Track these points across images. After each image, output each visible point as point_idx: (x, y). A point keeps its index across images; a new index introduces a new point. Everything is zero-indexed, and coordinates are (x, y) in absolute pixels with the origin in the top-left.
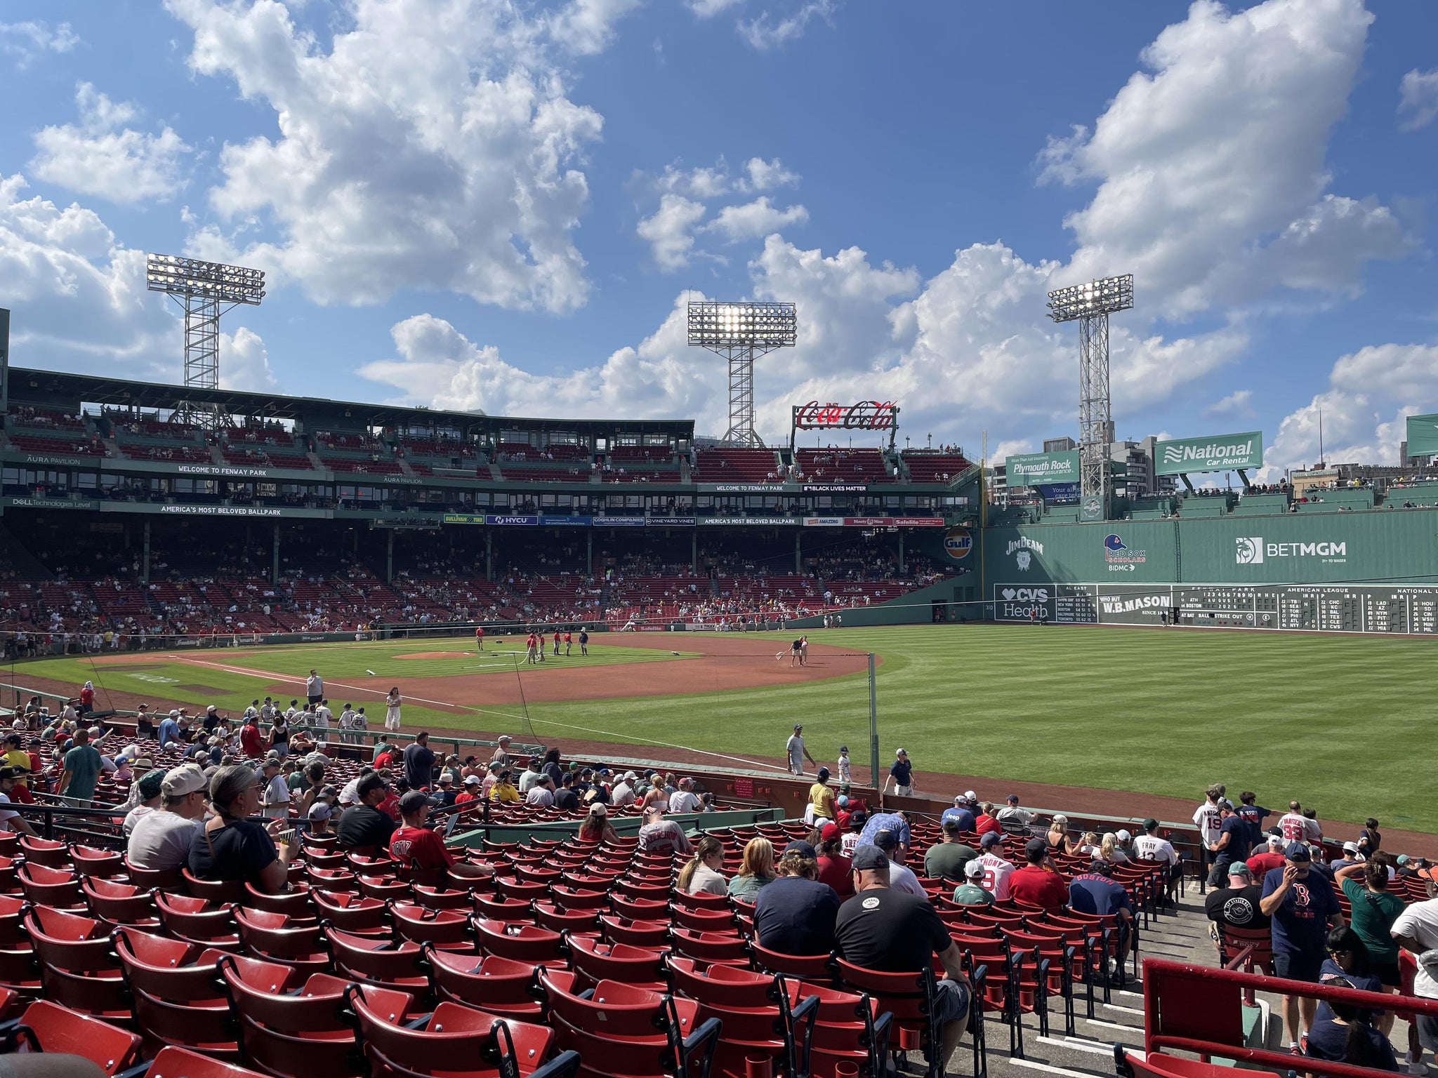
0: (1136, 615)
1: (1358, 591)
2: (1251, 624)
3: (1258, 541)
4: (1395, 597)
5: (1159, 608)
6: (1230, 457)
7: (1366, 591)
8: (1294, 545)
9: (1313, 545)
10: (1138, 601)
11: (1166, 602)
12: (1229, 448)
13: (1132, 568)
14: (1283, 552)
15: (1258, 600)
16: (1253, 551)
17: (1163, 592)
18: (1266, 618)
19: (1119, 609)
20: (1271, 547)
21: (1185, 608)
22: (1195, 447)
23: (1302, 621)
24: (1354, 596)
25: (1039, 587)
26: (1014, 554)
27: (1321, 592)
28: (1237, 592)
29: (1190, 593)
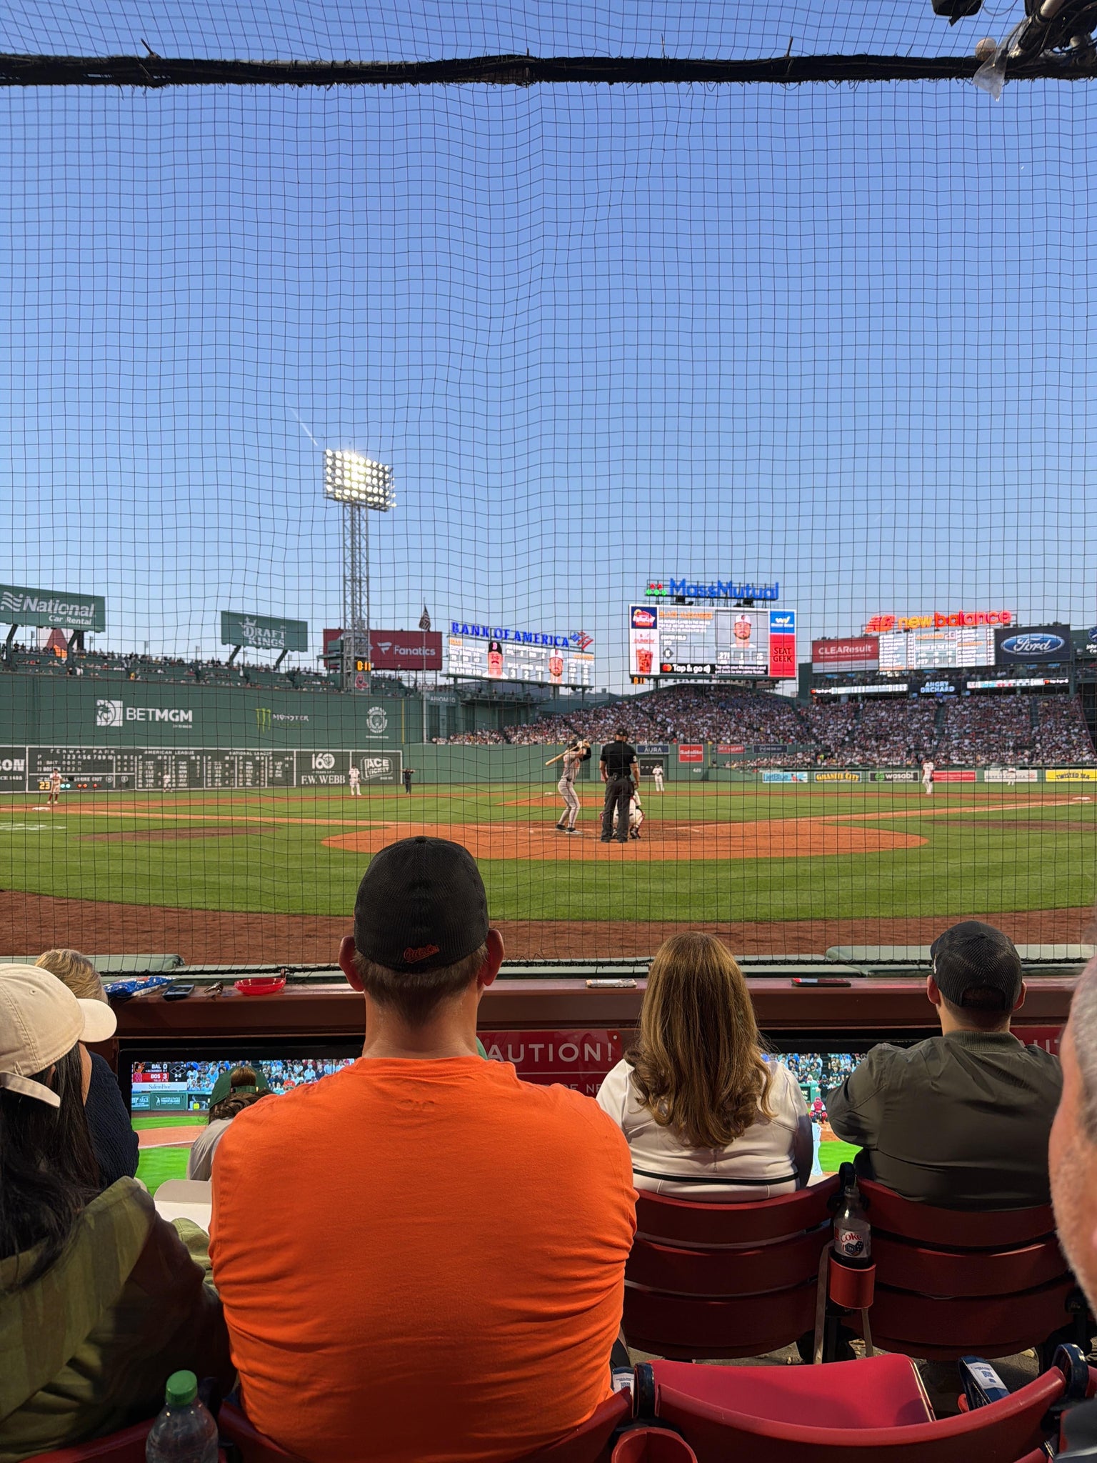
1: (202, 753)
2: (110, 786)
3: (118, 704)
4: (227, 758)
5: (12, 773)
6: (73, 616)
7: (207, 753)
8: (150, 710)
9: (166, 711)
11: (19, 765)
12: (72, 607)
14: (141, 717)
15: (117, 761)
16: (113, 714)
17: (19, 754)
18: (124, 780)
20: (131, 711)
21: (43, 772)
22: (36, 600)
24: (198, 758)
27: (173, 754)
28: (97, 754)
29: (47, 755)
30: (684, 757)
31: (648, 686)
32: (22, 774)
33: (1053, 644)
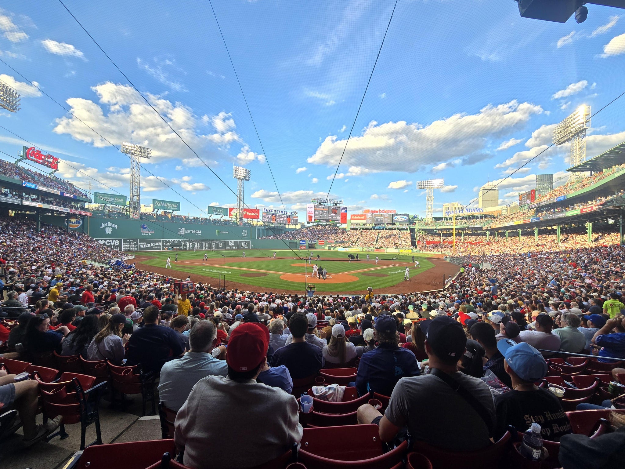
0: (151, 248)
2: (181, 249)
3: (183, 229)
4: (209, 242)
5: (158, 246)
6: (173, 207)
7: (204, 241)
8: (191, 231)
9: (195, 231)
10: (152, 244)
11: (160, 244)
12: (172, 205)
13: (150, 234)
14: (189, 232)
15: (183, 243)
16: (182, 231)
17: (160, 241)
18: (185, 248)
19: (145, 246)
20: (187, 231)
21: (165, 246)
23: (192, 248)
24: (202, 242)
25: (115, 240)
26: (104, 228)
27: (196, 241)
28: (178, 241)
29: (167, 242)
30: (320, 244)
31: (311, 224)
32: (161, 246)
33: (405, 218)
